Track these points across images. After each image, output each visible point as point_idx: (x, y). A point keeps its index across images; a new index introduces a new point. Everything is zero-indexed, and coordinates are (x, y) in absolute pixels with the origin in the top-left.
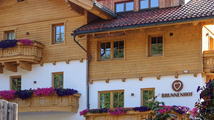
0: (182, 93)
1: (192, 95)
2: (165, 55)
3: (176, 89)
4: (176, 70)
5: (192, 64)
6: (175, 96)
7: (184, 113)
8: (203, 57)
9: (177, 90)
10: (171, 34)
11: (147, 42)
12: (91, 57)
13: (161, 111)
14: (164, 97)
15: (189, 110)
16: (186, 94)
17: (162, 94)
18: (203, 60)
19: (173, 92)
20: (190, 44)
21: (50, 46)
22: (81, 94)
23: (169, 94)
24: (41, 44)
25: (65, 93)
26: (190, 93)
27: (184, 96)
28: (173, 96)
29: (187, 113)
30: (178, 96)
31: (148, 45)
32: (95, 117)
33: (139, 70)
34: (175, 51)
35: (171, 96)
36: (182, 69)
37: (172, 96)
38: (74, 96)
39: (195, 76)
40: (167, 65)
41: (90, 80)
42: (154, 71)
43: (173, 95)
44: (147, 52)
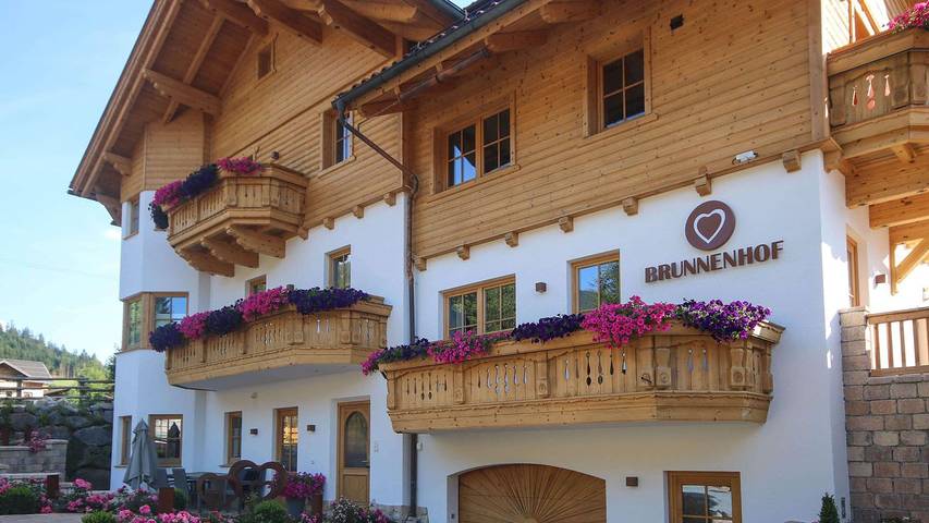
0: (732, 255)
1: (780, 254)
2: (655, 111)
3: (705, 240)
4: (702, 160)
5: (775, 115)
6: (701, 270)
7: (739, 329)
8: (830, 78)
9: (708, 242)
10: (677, 22)
11: (585, 81)
12: (415, 182)
13: (621, 328)
14: (655, 280)
15: (763, 317)
16: (750, 256)
17: (647, 270)
18: (830, 90)
19: (692, 255)
20: (761, 32)
21: (320, 175)
22: (390, 308)
23: (674, 264)
24: (302, 175)
25: (319, 302)
26: (770, 246)
27: (742, 263)
28: (693, 272)
29: (757, 331)
30: (714, 268)
31: (590, 92)
32: (400, 377)
33: (561, 193)
34: (695, 81)
35: (684, 273)
36: (731, 151)
37: (688, 272)
38: (357, 312)
39: (792, 167)
40: (661, 152)
41: (416, 258)
42: (614, 186)
43: (690, 268)
44: (585, 119)
